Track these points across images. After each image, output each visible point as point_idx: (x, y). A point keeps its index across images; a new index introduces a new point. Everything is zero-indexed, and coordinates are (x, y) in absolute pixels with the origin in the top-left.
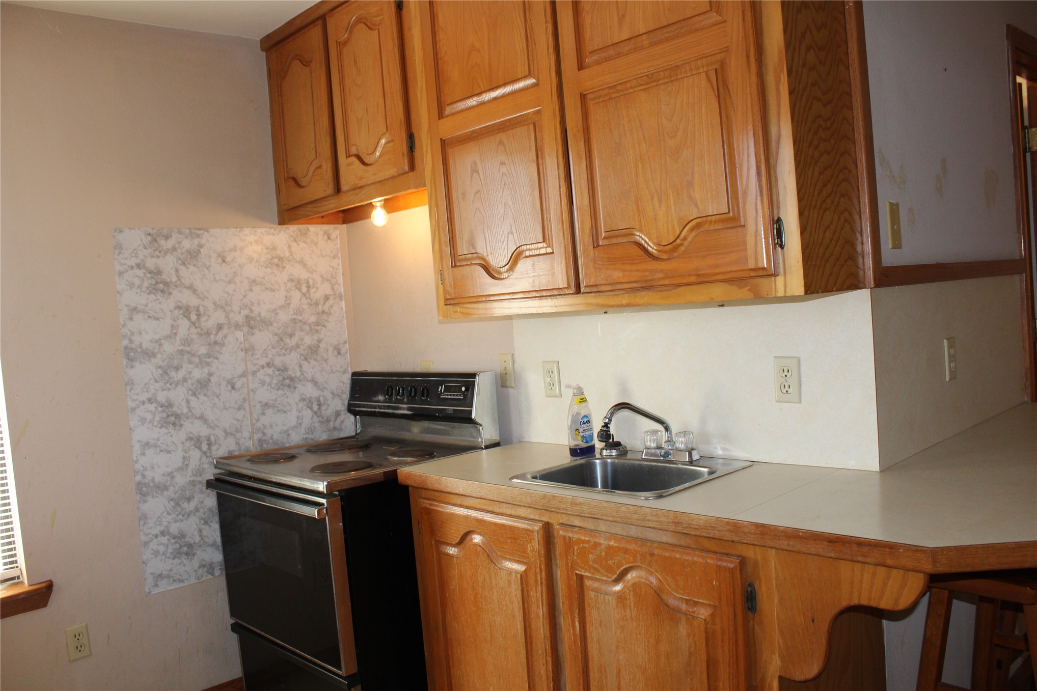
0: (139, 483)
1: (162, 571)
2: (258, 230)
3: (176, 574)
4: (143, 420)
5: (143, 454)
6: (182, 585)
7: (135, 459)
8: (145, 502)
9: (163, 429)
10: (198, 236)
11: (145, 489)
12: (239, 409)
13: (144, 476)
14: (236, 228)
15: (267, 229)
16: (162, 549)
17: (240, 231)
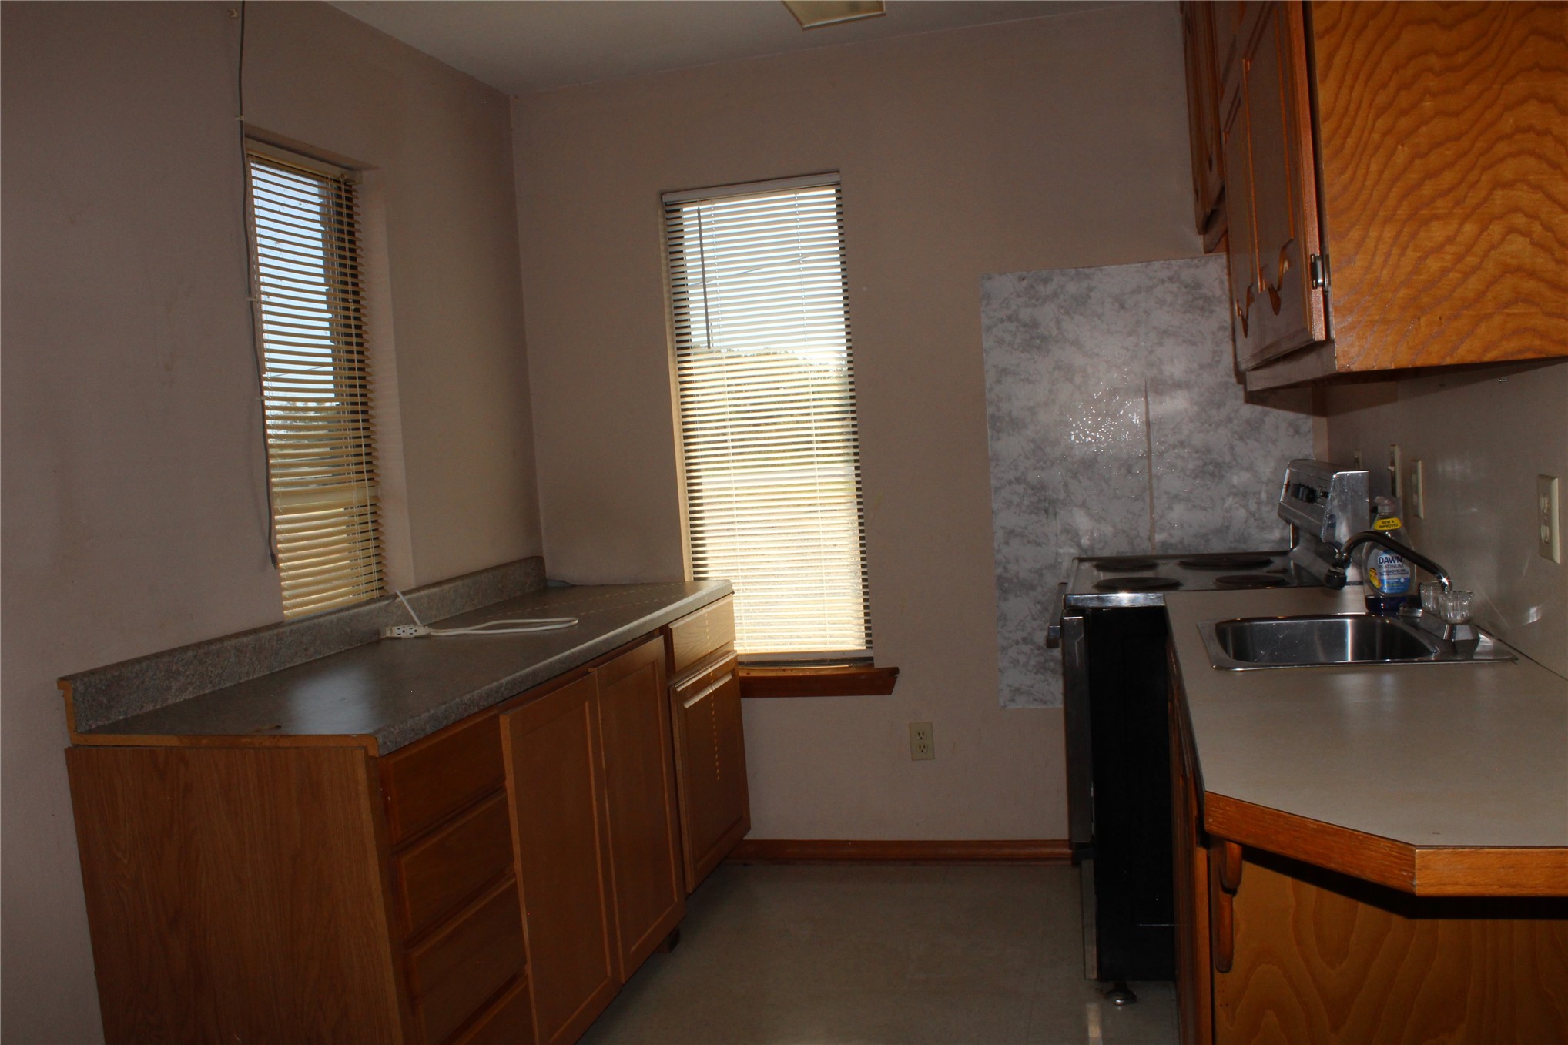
0: (1000, 577)
1: (1021, 685)
2: (1173, 262)
3: (1037, 692)
4: (1008, 504)
5: (1007, 543)
6: (1044, 706)
7: (996, 547)
8: (1006, 600)
9: (1033, 516)
10: (1087, 277)
11: (1006, 585)
12: (1136, 499)
13: (1006, 569)
14: (1141, 262)
15: (1187, 260)
16: (1022, 659)
17: (1146, 267)
